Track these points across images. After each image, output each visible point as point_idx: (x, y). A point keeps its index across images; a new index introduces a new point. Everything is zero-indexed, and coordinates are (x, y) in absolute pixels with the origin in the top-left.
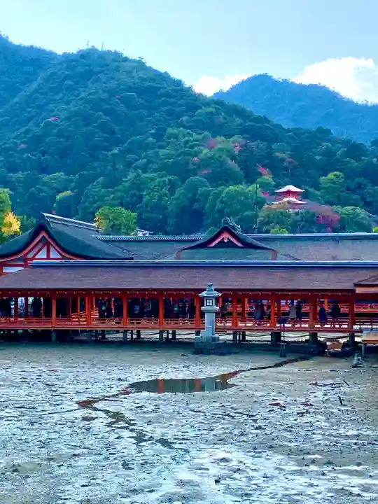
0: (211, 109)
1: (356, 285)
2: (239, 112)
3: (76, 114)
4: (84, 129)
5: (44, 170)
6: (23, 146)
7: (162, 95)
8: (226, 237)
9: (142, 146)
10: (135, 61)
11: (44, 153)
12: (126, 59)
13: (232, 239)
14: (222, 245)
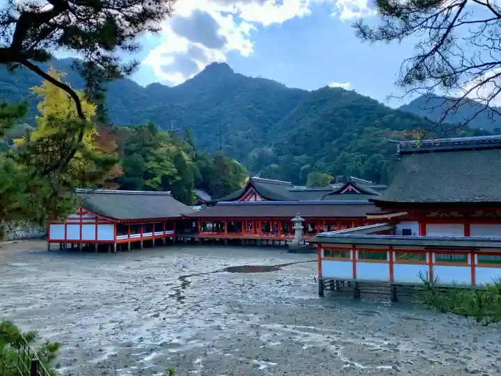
0: (393, 115)
1: (367, 214)
2: (409, 116)
3: (315, 123)
4: (319, 131)
5: (296, 154)
6: (286, 142)
7: (365, 109)
8: (350, 187)
9: (350, 138)
10: (349, 91)
11: (297, 145)
12: (346, 91)
13: (354, 189)
14: (348, 192)
